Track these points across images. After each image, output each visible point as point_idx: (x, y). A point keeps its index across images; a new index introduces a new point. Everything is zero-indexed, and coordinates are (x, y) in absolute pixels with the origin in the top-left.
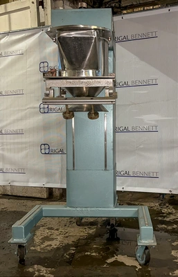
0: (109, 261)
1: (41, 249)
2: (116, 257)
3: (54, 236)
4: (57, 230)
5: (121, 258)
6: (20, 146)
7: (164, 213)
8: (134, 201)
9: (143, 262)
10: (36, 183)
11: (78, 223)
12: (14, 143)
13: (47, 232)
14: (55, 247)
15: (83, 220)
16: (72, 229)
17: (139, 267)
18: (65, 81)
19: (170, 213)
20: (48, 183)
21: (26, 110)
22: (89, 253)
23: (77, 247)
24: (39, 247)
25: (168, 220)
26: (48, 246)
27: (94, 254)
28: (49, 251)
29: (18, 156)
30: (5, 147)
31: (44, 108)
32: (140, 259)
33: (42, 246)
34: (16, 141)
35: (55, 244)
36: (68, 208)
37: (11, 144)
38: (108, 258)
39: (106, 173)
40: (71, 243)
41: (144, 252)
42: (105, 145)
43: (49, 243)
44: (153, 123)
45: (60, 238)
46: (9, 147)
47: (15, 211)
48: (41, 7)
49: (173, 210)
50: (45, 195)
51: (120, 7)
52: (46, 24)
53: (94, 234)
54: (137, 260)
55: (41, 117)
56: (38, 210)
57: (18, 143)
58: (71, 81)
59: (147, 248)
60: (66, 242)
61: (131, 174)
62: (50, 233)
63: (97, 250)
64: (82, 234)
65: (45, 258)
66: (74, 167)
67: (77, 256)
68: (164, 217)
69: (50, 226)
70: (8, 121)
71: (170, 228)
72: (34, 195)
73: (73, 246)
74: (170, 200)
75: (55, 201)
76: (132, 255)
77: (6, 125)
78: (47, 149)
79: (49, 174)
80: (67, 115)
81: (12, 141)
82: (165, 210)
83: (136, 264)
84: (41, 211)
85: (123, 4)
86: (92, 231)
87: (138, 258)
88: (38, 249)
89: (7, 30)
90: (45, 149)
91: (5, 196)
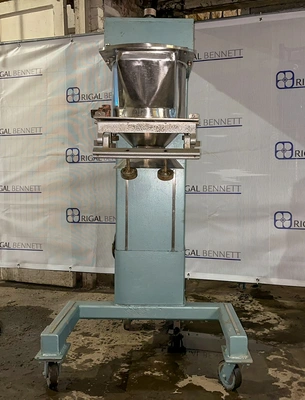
0: (181, 384)
1: (78, 366)
2: (189, 378)
3: (93, 347)
4: (97, 336)
5: (197, 380)
6: (36, 210)
7: (247, 311)
8: (202, 292)
9: (232, 386)
10: (59, 265)
11: (127, 327)
12: (26, 206)
13: (82, 340)
14: (98, 363)
15: (133, 322)
16: (118, 335)
17: (226, 394)
18: (125, 123)
19: (257, 312)
20: (77, 265)
21: (45, 157)
22: (149, 373)
23: (130, 363)
24: (73, 363)
25: (255, 321)
26: (87, 361)
27: (157, 374)
28: (90, 370)
29: (32, 226)
30: (12, 211)
31: (72, 156)
32: (225, 383)
33: (79, 361)
34: (29, 202)
35: (97, 358)
36: (117, 306)
37: (21, 207)
38: (178, 380)
39: (173, 255)
40: (120, 356)
41: (234, 373)
42: (173, 214)
43: (88, 356)
44: (234, 181)
45: (103, 349)
46: (18, 211)
47: (28, 307)
48: (69, 6)
49: (260, 306)
50: (71, 283)
51: (182, 10)
52: (77, 33)
53: (151, 343)
54: (220, 382)
55: (67, 168)
56: (74, 308)
57: (32, 206)
58: (135, 123)
59: (237, 366)
60: (113, 355)
61: (200, 254)
62: (87, 342)
63: (160, 368)
64: (134, 343)
65: (87, 380)
66: (126, 245)
67: (134, 377)
68: (249, 317)
69: (85, 330)
70: (18, 174)
71: (259, 333)
72: (54, 282)
73: (124, 362)
74: (252, 291)
75: (85, 291)
76: (214, 375)
77: (16, 179)
78: (76, 216)
79: (77, 253)
80: (128, 174)
81: (23, 203)
82: (248, 307)
83: (220, 389)
84: (78, 310)
85: (187, 6)
86: (148, 338)
87: (222, 380)
88: (73, 365)
89: (17, 38)
90: (73, 215)
91: (10, 282)
